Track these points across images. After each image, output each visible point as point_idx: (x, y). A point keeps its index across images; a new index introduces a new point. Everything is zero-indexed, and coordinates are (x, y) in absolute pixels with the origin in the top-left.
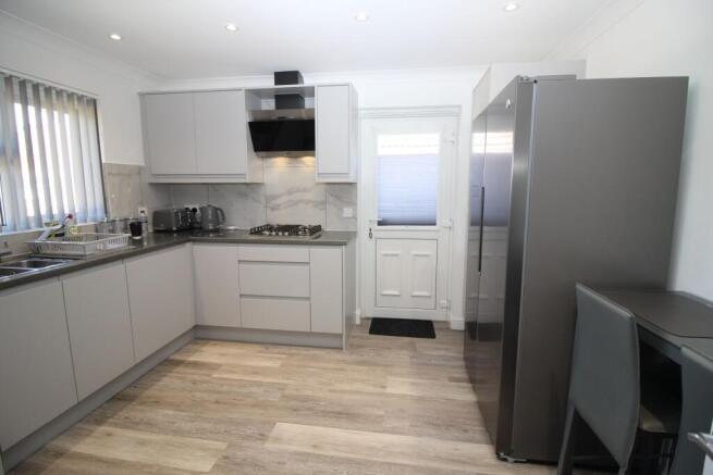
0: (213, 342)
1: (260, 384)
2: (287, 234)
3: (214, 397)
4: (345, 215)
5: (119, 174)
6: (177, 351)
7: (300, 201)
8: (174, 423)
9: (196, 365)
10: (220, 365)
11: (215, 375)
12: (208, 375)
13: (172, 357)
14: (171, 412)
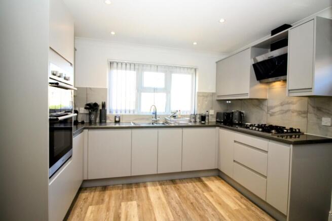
0: (223, 181)
1: (214, 209)
2: (260, 130)
3: (194, 201)
4: (323, 124)
5: (203, 96)
6: (206, 177)
7: (288, 111)
8: (172, 199)
9: (205, 185)
10: (212, 191)
11: (205, 194)
12: (203, 192)
13: (202, 178)
14: (177, 195)
